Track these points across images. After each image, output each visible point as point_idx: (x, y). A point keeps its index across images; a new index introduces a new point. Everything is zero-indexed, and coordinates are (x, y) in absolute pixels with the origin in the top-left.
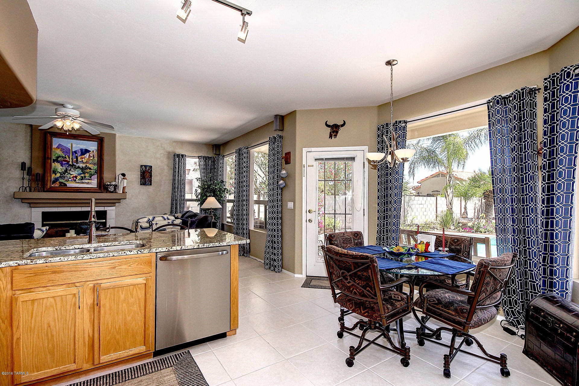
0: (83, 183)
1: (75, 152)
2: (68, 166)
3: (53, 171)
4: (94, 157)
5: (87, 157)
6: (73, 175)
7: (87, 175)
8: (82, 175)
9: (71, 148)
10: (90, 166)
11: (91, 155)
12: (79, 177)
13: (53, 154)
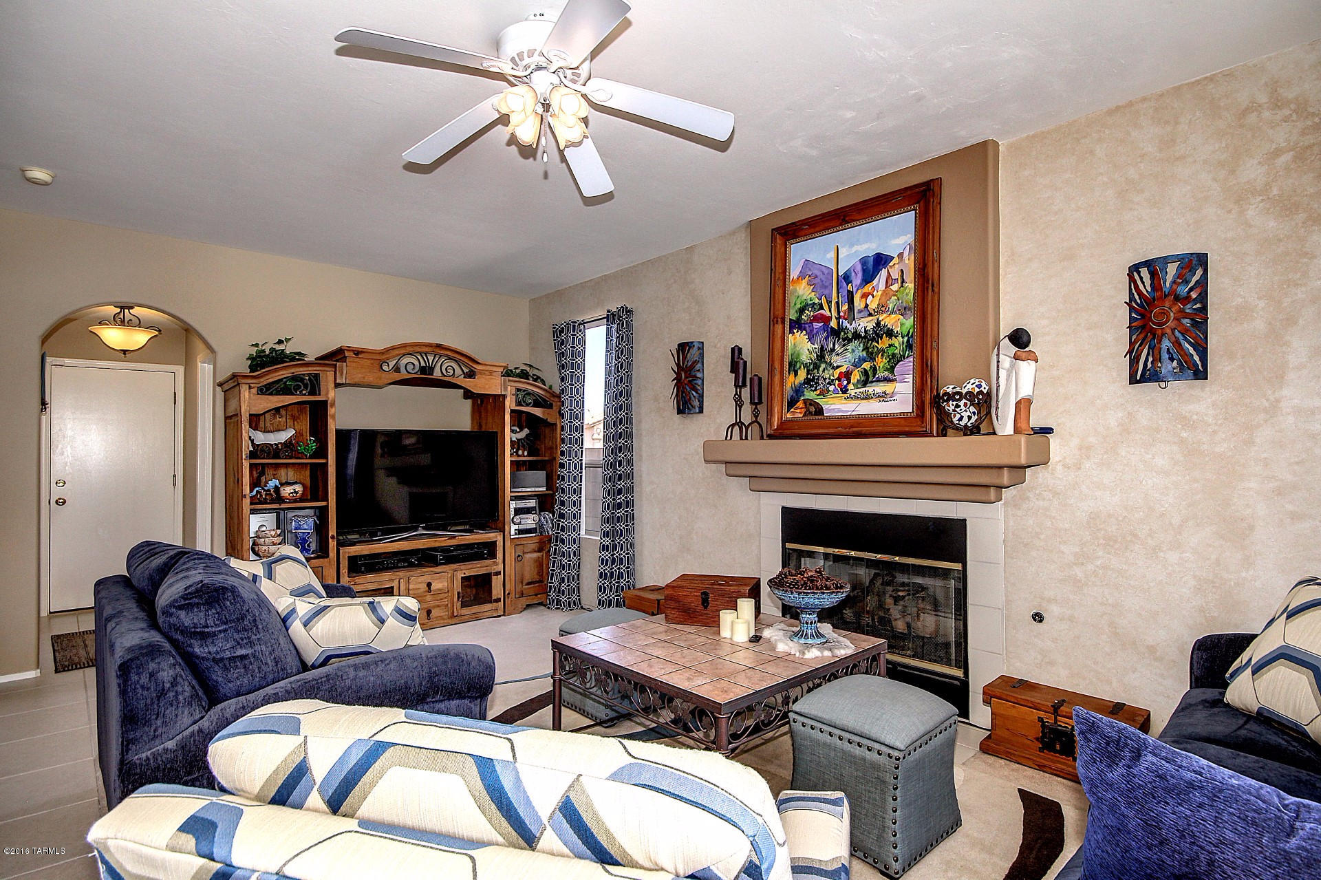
0: (867, 397)
1: (847, 278)
2: (826, 338)
3: (790, 364)
4: (903, 281)
5: (882, 286)
6: (838, 371)
7: (881, 362)
8: (867, 365)
9: (834, 267)
10: (889, 321)
11: (895, 274)
12: (856, 376)
13: (791, 299)
